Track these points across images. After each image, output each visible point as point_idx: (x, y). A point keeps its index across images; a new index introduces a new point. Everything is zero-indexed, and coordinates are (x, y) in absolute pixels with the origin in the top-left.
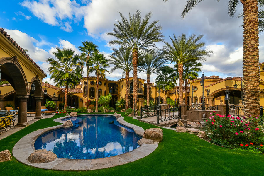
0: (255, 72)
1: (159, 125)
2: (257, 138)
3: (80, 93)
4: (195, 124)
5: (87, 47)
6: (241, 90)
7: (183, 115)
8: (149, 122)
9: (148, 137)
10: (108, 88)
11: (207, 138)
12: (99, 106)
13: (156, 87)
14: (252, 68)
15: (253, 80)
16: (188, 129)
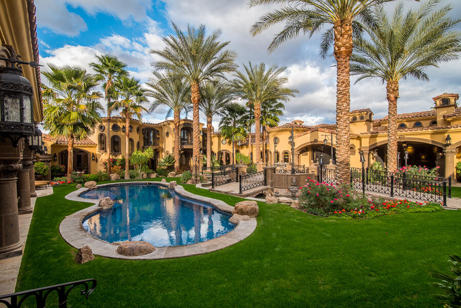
0: (346, 137)
1: (243, 196)
2: (348, 204)
3: (92, 145)
4: (283, 191)
5: (108, 66)
6: (331, 145)
7: (269, 181)
8: (227, 193)
9: (241, 212)
10: (142, 136)
11: (302, 208)
12: (132, 168)
13: (219, 136)
14: (344, 131)
15: (345, 144)
16: (280, 198)
